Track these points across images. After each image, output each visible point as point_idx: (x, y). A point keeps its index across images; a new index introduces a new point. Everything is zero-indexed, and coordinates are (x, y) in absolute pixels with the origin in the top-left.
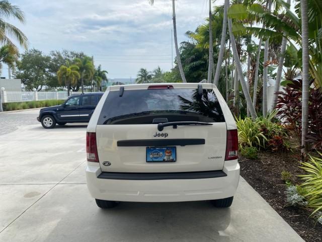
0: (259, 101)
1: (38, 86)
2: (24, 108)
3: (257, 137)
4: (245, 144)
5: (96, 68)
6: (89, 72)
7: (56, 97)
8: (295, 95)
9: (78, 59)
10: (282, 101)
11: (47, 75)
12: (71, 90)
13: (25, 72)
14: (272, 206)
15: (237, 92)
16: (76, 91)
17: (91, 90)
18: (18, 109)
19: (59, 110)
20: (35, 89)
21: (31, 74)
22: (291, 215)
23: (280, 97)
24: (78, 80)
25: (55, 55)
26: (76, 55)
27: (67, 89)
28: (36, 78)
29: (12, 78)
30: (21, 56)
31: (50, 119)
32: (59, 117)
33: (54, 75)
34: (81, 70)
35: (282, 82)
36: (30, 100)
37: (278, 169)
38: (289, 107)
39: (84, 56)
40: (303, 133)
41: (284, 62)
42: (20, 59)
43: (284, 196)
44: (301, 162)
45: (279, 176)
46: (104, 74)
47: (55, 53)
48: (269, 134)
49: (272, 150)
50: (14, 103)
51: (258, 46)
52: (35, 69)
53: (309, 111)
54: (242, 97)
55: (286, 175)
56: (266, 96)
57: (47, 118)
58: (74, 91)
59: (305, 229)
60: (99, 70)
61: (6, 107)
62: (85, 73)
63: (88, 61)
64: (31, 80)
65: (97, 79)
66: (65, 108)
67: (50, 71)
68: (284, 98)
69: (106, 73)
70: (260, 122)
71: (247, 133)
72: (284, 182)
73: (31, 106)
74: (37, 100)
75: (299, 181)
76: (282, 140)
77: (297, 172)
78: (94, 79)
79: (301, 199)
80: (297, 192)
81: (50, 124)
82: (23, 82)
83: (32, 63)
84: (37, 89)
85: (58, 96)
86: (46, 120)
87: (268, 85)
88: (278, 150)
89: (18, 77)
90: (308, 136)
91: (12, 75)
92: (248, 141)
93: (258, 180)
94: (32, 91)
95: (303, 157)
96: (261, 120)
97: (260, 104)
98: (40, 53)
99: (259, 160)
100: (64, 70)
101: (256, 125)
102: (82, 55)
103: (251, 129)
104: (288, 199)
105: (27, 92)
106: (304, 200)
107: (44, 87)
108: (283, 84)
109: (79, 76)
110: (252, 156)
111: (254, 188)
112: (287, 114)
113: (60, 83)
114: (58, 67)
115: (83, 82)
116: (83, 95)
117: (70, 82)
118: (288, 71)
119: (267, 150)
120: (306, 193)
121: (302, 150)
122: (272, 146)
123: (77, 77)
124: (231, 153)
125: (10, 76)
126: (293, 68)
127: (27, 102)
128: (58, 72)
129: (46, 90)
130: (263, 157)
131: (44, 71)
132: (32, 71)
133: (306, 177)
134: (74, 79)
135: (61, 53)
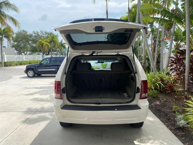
0: (158, 62)
1: (25, 52)
2: (16, 65)
3: (157, 84)
4: (150, 88)
5: (60, 41)
6: (55, 44)
7: (36, 58)
8: (181, 59)
9: (49, 36)
10: (173, 62)
11: (30, 45)
12: (45, 54)
13: (17, 43)
14: (167, 127)
15: (145, 56)
16: (48, 55)
17: (56, 54)
18: (13, 66)
19: (38, 67)
20: (23, 54)
21: (20, 45)
22: (180, 133)
23: (171, 60)
25: (35, 34)
26: (47, 33)
27: (42, 54)
28: (24, 47)
29: (9, 47)
30: (15, 34)
31: (32, 72)
32: (37, 70)
33: (34, 45)
34: (51, 42)
35: (173, 51)
36: (20, 60)
37: (170, 104)
38: (177, 66)
39: (53, 34)
40: (186, 82)
41: (174, 38)
42: (14, 36)
43: (175, 121)
44: (185, 100)
45: (171, 108)
46: (65, 45)
47: (36, 32)
48: (165, 83)
49: (166, 92)
50: (11, 62)
51: (157, 29)
52: (23, 42)
53: (190, 69)
54: (148, 59)
55: (176, 108)
56: (162, 59)
57: (30, 71)
58: (46, 55)
59: (189, 142)
60: (61, 43)
61: (6, 65)
62: (53, 44)
63: (55, 37)
64: (21, 48)
65: (60, 48)
66: (41, 65)
67: (32, 43)
68: (174, 60)
69: (65, 44)
70: (159, 75)
71: (151, 82)
72: (175, 112)
73: (21, 64)
74: (24, 60)
75: (184, 112)
76: (173, 86)
77: (183, 106)
78: (59, 48)
79: (186, 124)
80: (183, 119)
81: (32, 75)
82: (16, 49)
83: (22, 38)
84: (24, 54)
86: (29, 72)
87: (164, 52)
88: (170, 93)
89: (13, 46)
90: (189, 84)
91: (9, 45)
92: (152, 87)
93: (158, 110)
94: (21, 55)
95: (186, 97)
96: (160, 74)
97: (159, 64)
98: (26, 32)
99: (158, 99)
100: (40, 42)
101: (157, 77)
102: (51, 33)
103: (154, 80)
104: (178, 123)
105: (18, 56)
106: (188, 124)
107: (28, 53)
108: (173, 52)
109: (50, 46)
110: (154, 95)
111: (156, 116)
112: (176, 70)
113: (38, 50)
114: (37, 41)
115: (51, 50)
116: (52, 58)
117: (44, 49)
118: (176, 44)
119: (163, 92)
120: (189, 119)
121: (186, 93)
122: (167, 90)
123: (48, 46)
124: (143, 95)
125: (8, 46)
126: (179, 42)
127: (18, 62)
128: (37, 44)
129: (30, 54)
130: (161, 96)
131: (29, 43)
132: (22, 43)
133: (188, 109)
134: (46, 48)
135: (39, 32)
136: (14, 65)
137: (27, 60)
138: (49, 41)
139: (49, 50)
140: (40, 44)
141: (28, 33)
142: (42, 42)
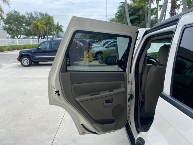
1: (18, 36)
2: (9, 50)
6: (52, 26)
7: (31, 43)
9: (44, 17)
11: (24, 28)
13: (9, 26)
16: (43, 39)
18: (5, 51)
19: (34, 52)
20: (16, 37)
21: (13, 27)
24: (44, 31)
25: (29, 15)
26: (42, 14)
27: (37, 38)
28: (17, 30)
29: (1, 30)
31: (27, 59)
32: (34, 57)
34: (46, 24)
36: (13, 45)
39: (48, 16)
42: (5, 17)
46: (61, 28)
47: (29, 13)
50: (2, 46)
52: (16, 24)
57: (25, 59)
58: (41, 39)
60: (58, 25)
62: (49, 27)
63: (51, 18)
64: (14, 31)
65: (57, 31)
66: (38, 51)
67: (25, 25)
69: (62, 27)
73: (14, 48)
74: (18, 44)
78: (55, 31)
81: (28, 63)
82: (8, 32)
83: (14, 20)
85: (31, 42)
86: (24, 60)
89: (5, 29)
91: (1, 28)
94: (14, 38)
98: (19, 13)
100: (35, 24)
102: (46, 15)
107: (22, 36)
109: (46, 28)
113: (33, 33)
114: (31, 23)
115: (47, 33)
117: (40, 32)
123: (44, 29)
127: (11, 46)
128: (31, 26)
129: (24, 38)
131: (22, 26)
132: (14, 26)
134: (42, 30)
135: (32, 13)
136: (5, 49)
137: (21, 44)
138: (45, 23)
139: (45, 33)
140: (34, 26)
141: (21, 14)
142: (36, 23)
